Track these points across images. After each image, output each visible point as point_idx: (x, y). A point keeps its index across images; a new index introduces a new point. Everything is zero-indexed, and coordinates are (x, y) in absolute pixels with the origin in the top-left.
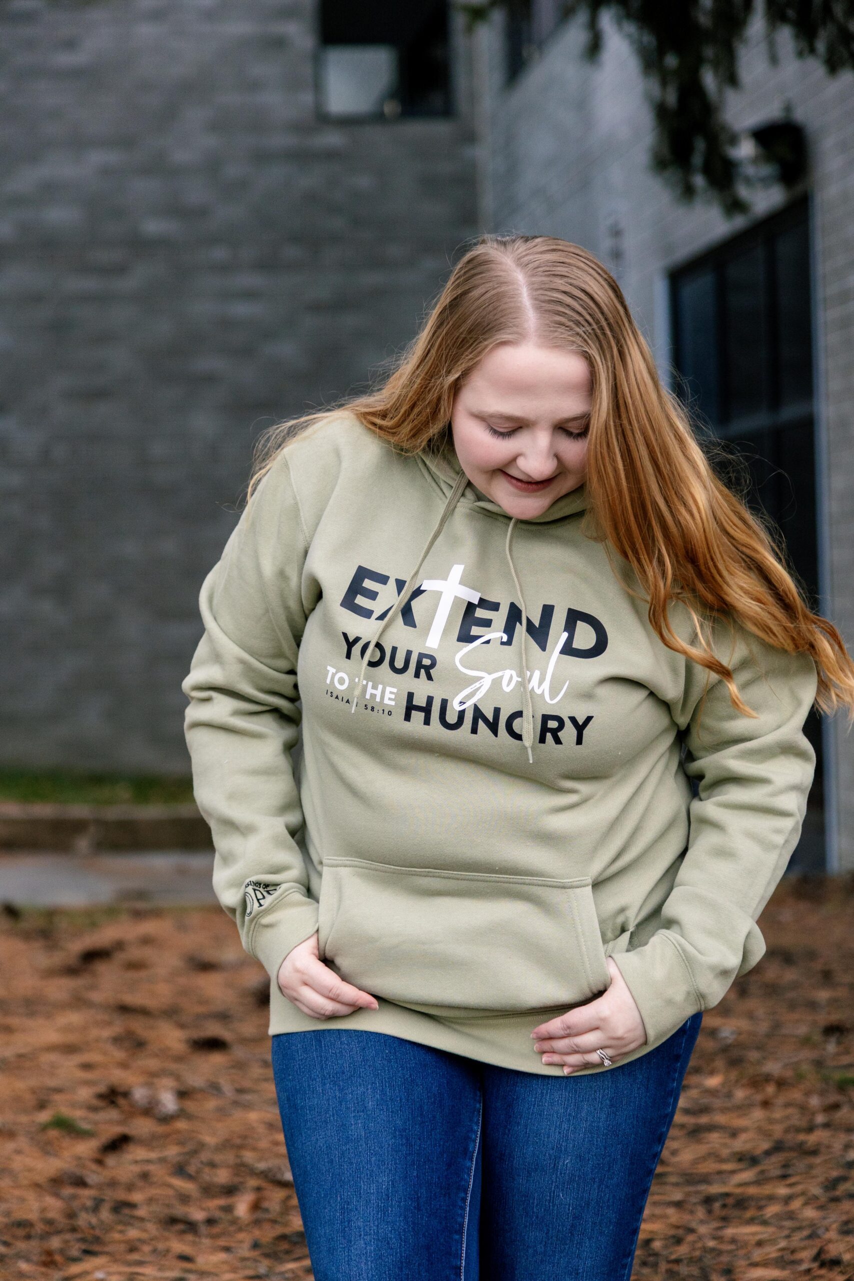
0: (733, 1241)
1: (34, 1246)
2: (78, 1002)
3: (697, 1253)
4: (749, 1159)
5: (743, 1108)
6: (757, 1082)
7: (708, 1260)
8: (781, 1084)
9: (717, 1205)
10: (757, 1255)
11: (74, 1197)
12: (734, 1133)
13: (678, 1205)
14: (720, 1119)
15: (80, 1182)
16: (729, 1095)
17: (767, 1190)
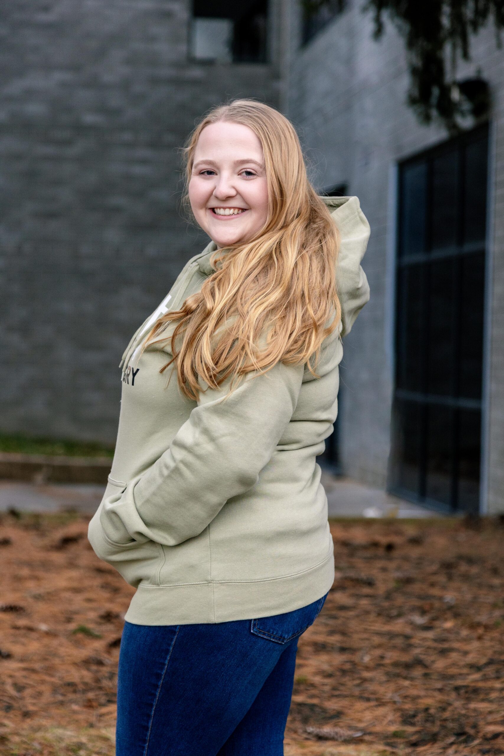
0: (475, 710)
1: (78, 696)
2: (72, 565)
3: (456, 717)
4: (475, 667)
5: (467, 640)
6: (473, 626)
7: (463, 720)
8: (487, 628)
9: (462, 691)
10: (490, 718)
11: (97, 671)
12: (466, 653)
13: (440, 690)
14: (456, 645)
15: (100, 663)
16: (458, 633)
17: (489, 684)
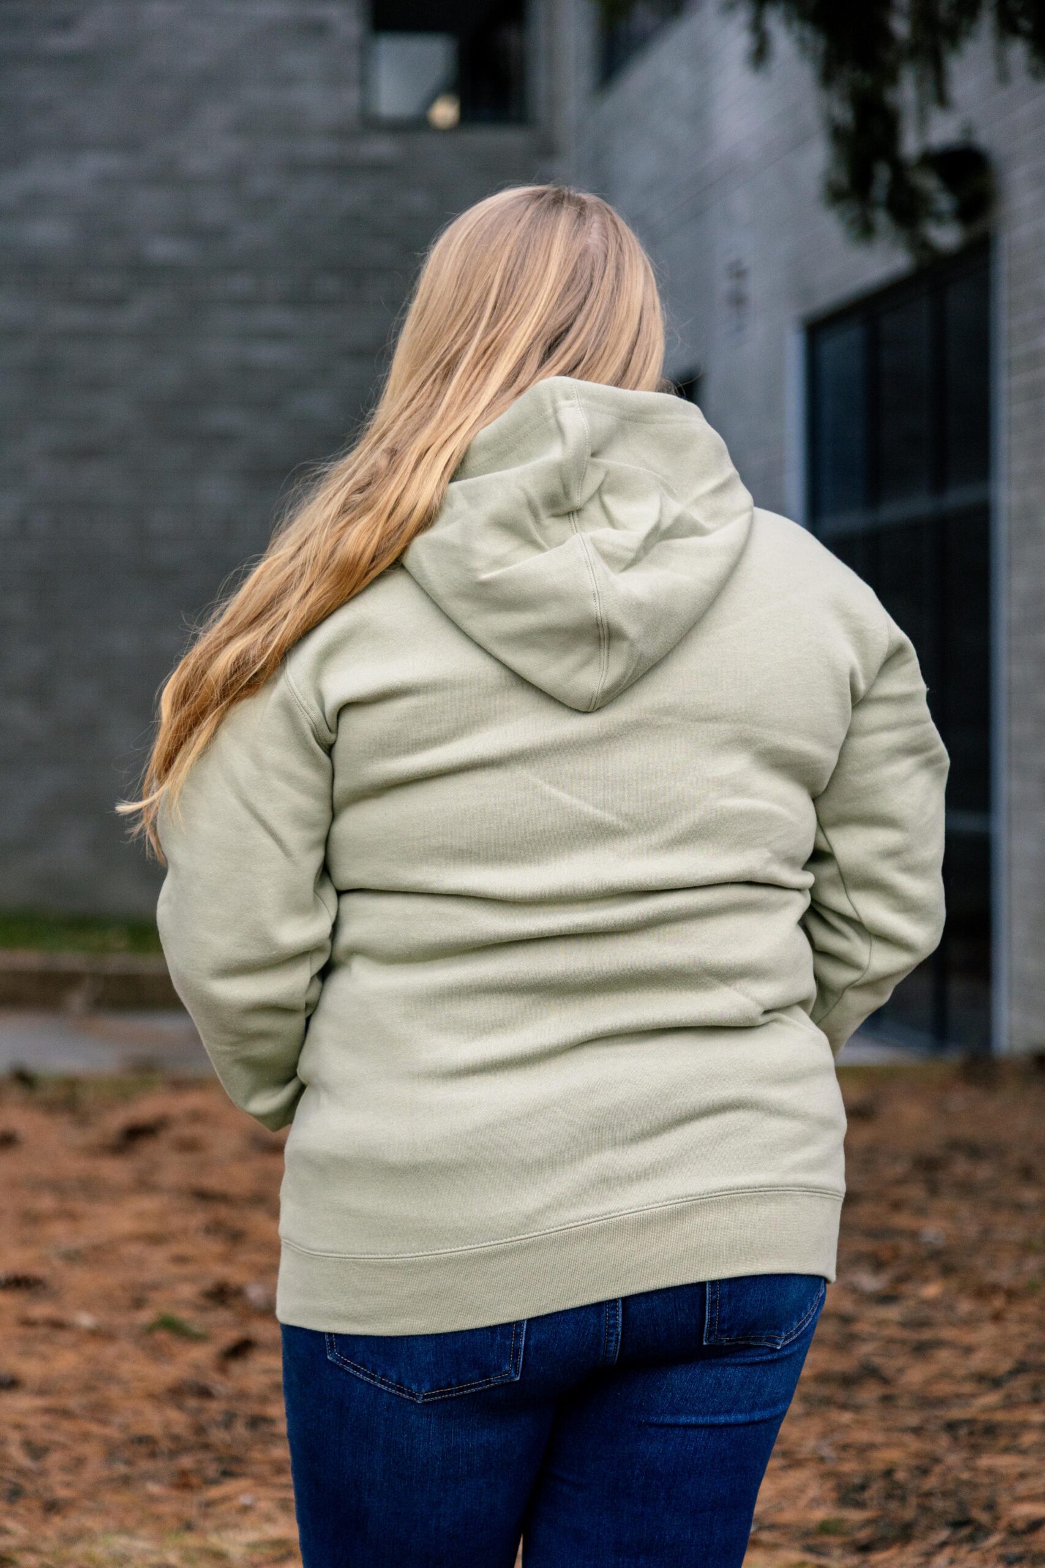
0: (990, 1471)
1: (159, 1465)
2: (144, 1185)
3: (951, 1486)
4: (989, 1380)
5: (970, 1322)
6: (983, 1292)
7: (965, 1494)
8: (1011, 1295)
9: (963, 1432)
10: (1022, 1488)
11: (200, 1411)
12: (968, 1350)
13: (917, 1431)
14: (948, 1333)
15: (205, 1393)
16: (951, 1308)
17: (1017, 1415)
